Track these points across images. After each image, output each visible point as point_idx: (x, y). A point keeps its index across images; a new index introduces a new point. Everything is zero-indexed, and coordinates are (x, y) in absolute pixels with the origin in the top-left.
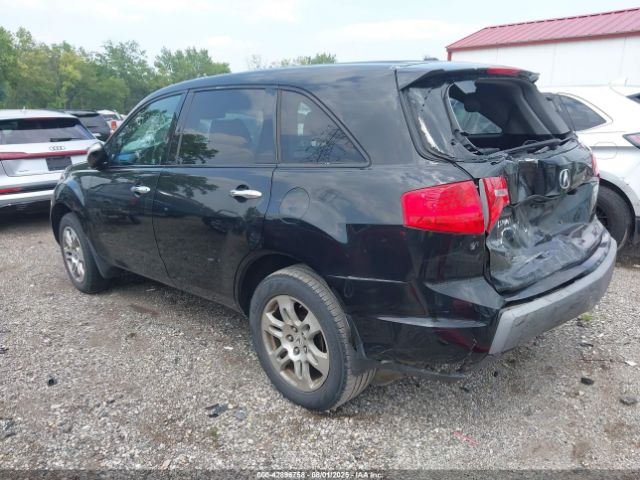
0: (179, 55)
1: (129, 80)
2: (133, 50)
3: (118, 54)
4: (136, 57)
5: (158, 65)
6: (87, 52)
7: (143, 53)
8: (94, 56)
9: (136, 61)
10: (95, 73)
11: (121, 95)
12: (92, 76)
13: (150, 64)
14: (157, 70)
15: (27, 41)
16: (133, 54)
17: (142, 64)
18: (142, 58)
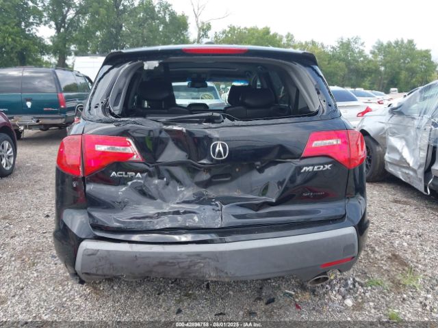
0: (389, 45)
1: (348, 64)
2: (356, 43)
3: (346, 46)
4: (356, 47)
5: (373, 53)
6: (325, 45)
7: (362, 44)
8: (329, 48)
9: (357, 50)
10: (327, 59)
11: (342, 74)
12: (325, 61)
13: (367, 52)
14: (370, 56)
15: (290, 40)
16: (356, 46)
17: (361, 52)
18: (361, 48)
